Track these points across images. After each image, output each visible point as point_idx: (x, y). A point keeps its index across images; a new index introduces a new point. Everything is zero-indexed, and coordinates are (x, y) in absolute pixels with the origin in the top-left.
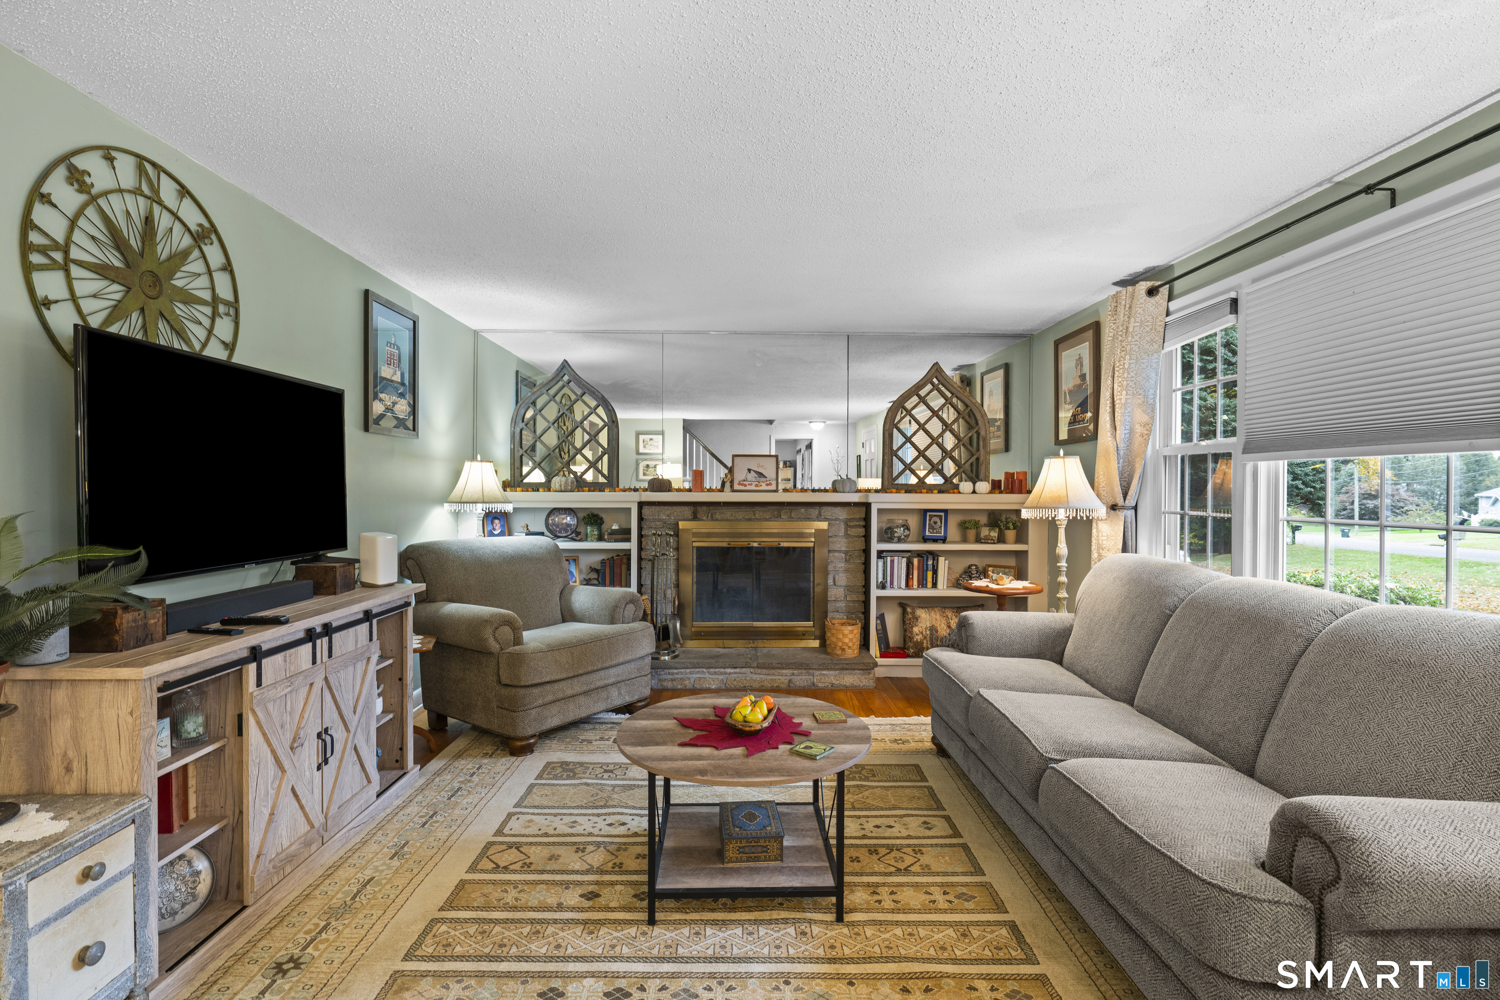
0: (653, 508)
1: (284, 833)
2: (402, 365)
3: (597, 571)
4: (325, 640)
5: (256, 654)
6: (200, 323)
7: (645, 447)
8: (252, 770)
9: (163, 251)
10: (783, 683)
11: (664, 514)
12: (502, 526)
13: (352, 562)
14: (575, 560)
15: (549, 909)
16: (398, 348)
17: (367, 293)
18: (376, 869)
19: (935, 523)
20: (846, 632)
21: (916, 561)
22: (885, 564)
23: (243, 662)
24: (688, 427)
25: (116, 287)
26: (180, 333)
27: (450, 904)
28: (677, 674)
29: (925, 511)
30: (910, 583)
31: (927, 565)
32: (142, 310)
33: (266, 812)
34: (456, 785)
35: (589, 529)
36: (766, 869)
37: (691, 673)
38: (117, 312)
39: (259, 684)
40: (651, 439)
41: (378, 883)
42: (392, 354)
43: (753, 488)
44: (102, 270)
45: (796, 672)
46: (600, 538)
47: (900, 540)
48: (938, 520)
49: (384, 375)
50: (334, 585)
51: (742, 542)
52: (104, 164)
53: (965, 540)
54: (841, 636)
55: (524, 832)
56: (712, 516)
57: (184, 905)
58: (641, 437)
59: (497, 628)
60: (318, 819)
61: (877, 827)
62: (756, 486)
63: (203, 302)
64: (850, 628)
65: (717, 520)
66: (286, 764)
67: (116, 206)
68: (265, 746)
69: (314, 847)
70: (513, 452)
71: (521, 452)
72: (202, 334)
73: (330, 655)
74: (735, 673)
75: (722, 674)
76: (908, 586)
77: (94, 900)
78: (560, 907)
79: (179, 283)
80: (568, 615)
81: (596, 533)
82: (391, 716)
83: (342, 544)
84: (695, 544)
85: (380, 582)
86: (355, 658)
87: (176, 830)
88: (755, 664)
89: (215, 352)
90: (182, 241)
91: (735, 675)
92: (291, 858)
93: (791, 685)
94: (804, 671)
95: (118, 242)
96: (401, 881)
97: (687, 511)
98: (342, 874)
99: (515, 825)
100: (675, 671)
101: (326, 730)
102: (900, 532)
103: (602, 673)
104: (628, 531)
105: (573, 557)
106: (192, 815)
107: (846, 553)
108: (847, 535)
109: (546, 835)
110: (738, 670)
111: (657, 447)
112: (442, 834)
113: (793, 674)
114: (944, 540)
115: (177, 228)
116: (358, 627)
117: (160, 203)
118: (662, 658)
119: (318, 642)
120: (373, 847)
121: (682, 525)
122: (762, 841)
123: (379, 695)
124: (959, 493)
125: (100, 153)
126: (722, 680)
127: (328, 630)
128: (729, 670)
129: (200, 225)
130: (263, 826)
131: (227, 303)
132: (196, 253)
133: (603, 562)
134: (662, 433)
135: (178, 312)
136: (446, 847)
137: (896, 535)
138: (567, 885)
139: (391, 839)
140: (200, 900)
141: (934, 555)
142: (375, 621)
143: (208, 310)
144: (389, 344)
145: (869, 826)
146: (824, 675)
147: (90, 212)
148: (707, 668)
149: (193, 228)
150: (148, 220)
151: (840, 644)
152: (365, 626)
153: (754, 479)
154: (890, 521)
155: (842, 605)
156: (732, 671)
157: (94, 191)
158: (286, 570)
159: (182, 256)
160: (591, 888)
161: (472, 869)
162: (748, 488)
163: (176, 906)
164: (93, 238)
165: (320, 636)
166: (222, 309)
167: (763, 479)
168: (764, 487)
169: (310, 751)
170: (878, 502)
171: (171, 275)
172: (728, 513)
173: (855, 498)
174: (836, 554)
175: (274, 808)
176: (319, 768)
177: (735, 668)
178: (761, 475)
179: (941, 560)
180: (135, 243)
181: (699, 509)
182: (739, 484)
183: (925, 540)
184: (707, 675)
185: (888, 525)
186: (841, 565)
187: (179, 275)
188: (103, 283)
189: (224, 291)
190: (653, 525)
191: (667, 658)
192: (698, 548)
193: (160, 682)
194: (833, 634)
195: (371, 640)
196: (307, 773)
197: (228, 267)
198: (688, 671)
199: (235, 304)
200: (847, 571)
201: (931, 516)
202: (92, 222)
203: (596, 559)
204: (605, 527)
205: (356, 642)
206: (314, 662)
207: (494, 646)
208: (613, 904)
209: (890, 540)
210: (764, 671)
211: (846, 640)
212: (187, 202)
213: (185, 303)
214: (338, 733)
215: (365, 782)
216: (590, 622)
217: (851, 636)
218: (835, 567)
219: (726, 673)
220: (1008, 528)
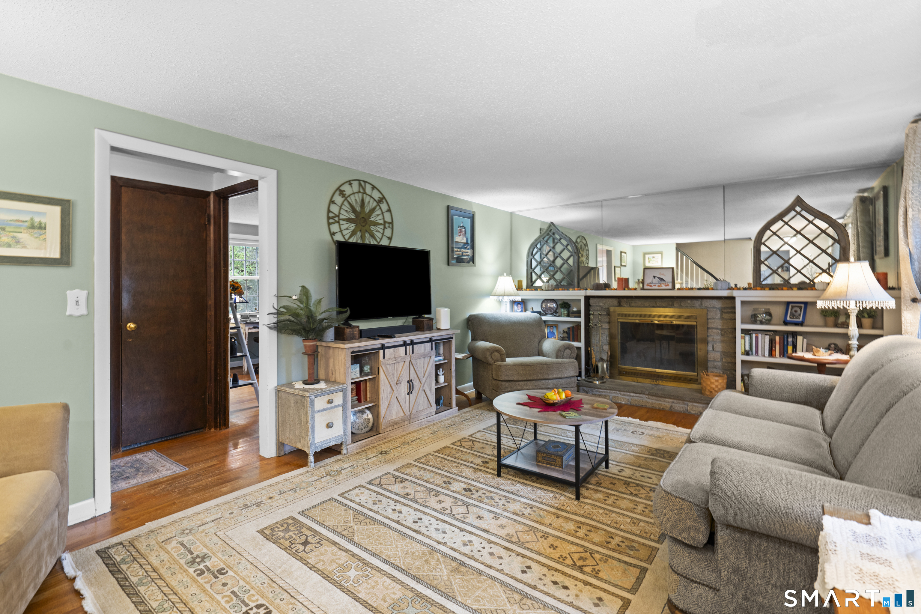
0: (596, 300)
1: (394, 413)
2: (467, 235)
3: (567, 333)
4: (411, 346)
5: (383, 347)
6: (379, 232)
7: (649, 262)
8: (382, 388)
9: (367, 210)
10: (666, 407)
11: (602, 303)
12: (522, 308)
13: (432, 319)
14: (556, 326)
15: (468, 462)
16: (465, 228)
17: (448, 207)
18: (424, 436)
19: (796, 311)
20: (713, 381)
21: (777, 338)
22: (751, 339)
23: (379, 349)
24: (679, 247)
25: (353, 225)
26: (373, 236)
27: (438, 451)
28: (602, 392)
29: (788, 303)
30: (774, 353)
31: (787, 341)
32: (361, 231)
33: (387, 403)
34: (468, 417)
35: (562, 310)
36: (551, 469)
37: (610, 393)
38: (353, 233)
39: (384, 357)
40: (653, 257)
41: (422, 440)
42: (461, 231)
43: (656, 287)
44: (349, 220)
45: (675, 401)
46: (568, 316)
47: (762, 323)
48: (799, 310)
49: (457, 240)
50: (423, 328)
51: (648, 320)
52: (349, 186)
53: (826, 325)
54: (709, 383)
55: (480, 438)
56: (630, 305)
57: (365, 428)
58: (647, 256)
59: (492, 353)
60: (408, 413)
61: (643, 476)
62: (659, 286)
63: (380, 224)
64: (717, 378)
65: (633, 307)
66: (394, 388)
67: (352, 199)
68: (386, 380)
69: (406, 423)
70: (527, 270)
71: (531, 270)
72: (379, 235)
73: (413, 353)
74: (636, 396)
75: (628, 396)
76: (771, 354)
77: (331, 410)
78: (471, 462)
79: (372, 219)
80: (540, 353)
81: (566, 312)
82: (447, 384)
83: (429, 312)
84: (620, 320)
85: (442, 328)
86: (424, 356)
87: (362, 402)
88: (647, 393)
89: (385, 242)
90: (373, 204)
91: (636, 398)
92: (396, 423)
93: (672, 409)
94: (681, 402)
95: (354, 210)
96: (428, 441)
97: (615, 301)
98: (413, 434)
99: (478, 435)
100: (601, 390)
101: (411, 380)
102: (760, 317)
103: (544, 382)
104: (579, 312)
105: (554, 325)
106: (368, 400)
107: (721, 330)
108: (722, 318)
109: (487, 441)
110: (638, 395)
111: (657, 262)
112: (451, 431)
113: (673, 402)
114: (801, 324)
115: (372, 200)
116: (426, 344)
117: (366, 194)
118: (595, 382)
119: (408, 347)
120: (428, 430)
121: (612, 309)
122: (553, 456)
123: (443, 374)
124: (816, 289)
125: (348, 183)
126: (628, 400)
127: (412, 343)
128: (632, 394)
129: (379, 197)
130: (386, 407)
131: (389, 223)
132: (378, 207)
133: (569, 328)
134: (661, 253)
135: (372, 229)
136: (450, 435)
137: (758, 319)
138: (479, 457)
139: (433, 429)
140: (369, 428)
141: (795, 334)
142: (434, 343)
143: (382, 227)
144: (460, 226)
145: (638, 474)
146: (695, 406)
147: (346, 203)
148: (619, 391)
149: (377, 199)
150: (363, 201)
151: (709, 388)
152: (429, 344)
153: (657, 282)
154: (755, 310)
155: (719, 364)
156: (634, 395)
157: (346, 196)
158: (409, 320)
159: (373, 210)
160: (487, 460)
161: (453, 444)
162: (653, 288)
163: (363, 427)
164: (346, 211)
165: (409, 345)
166: (387, 225)
167: (663, 282)
168: (664, 287)
169: (404, 387)
170: (740, 296)
171: (369, 217)
172: (639, 302)
173: (725, 293)
174: (714, 330)
175: (389, 402)
176: (408, 394)
177: (636, 393)
178: (662, 279)
179: (800, 339)
180: (358, 209)
181: (622, 300)
182: (648, 285)
183: (786, 323)
184: (620, 396)
185: (753, 313)
186: (718, 337)
187: (372, 216)
188: (350, 224)
189: (388, 219)
190: (596, 309)
191: (597, 382)
192: (622, 323)
193: (352, 350)
194: (704, 381)
195: (432, 350)
196: (403, 394)
197: (389, 210)
198: (608, 391)
199: (392, 223)
200: (722, 341)
201: (793, 307)
202: (346, 207)
203: (565, 327)
204: (571, 309)
205: (425, 350)
206: (406, 354)
207: (490, 360)
208: (490, 467)
209: (754, 322)
210: (654, 398)
211: (713, 386)
212: (375, 191)
213: (374, 226)
214: (416, 383)
215: (429, 406)
216: (549, 357)
217: (717, 384)
218: (713, 339)
219: (630, 396)
220: (864, 317)
